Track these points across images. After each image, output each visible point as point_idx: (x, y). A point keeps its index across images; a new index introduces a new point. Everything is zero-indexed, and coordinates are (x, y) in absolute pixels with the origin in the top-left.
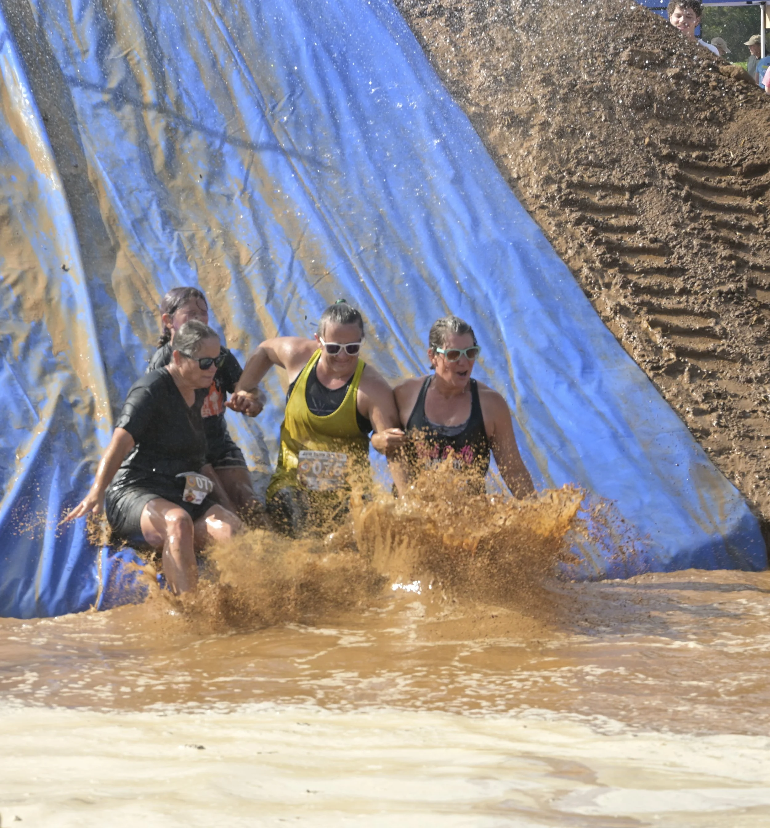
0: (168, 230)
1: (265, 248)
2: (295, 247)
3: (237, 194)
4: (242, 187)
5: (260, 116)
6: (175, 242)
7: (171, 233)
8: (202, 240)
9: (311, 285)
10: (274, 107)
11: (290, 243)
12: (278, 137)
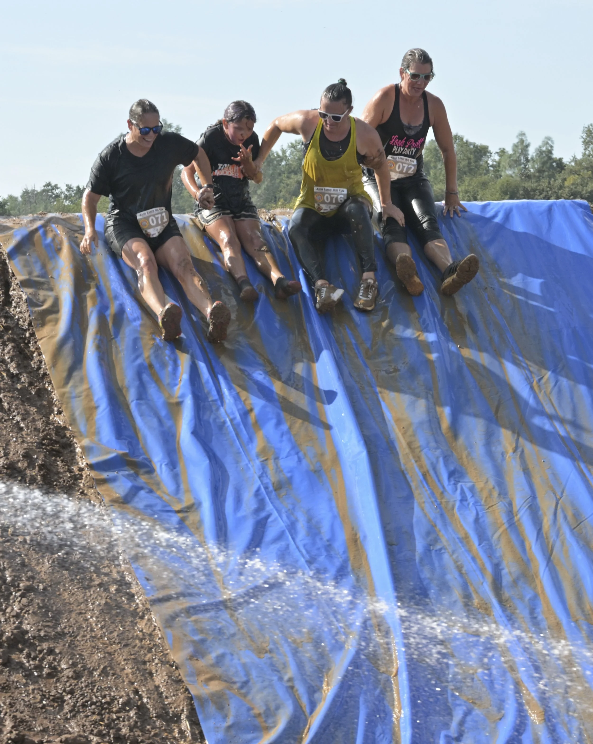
0: (453, 482)
1: (534, 497)
2: (559, 495)
3: (510, 451)
4: (514, 445)
5: (528, 387)
6: (459, 491)
7: (455, 484)
8: (482, 490)
9: (573, 527)
10: (540, 380)
11: (555, 493)
12: (544, 404)
